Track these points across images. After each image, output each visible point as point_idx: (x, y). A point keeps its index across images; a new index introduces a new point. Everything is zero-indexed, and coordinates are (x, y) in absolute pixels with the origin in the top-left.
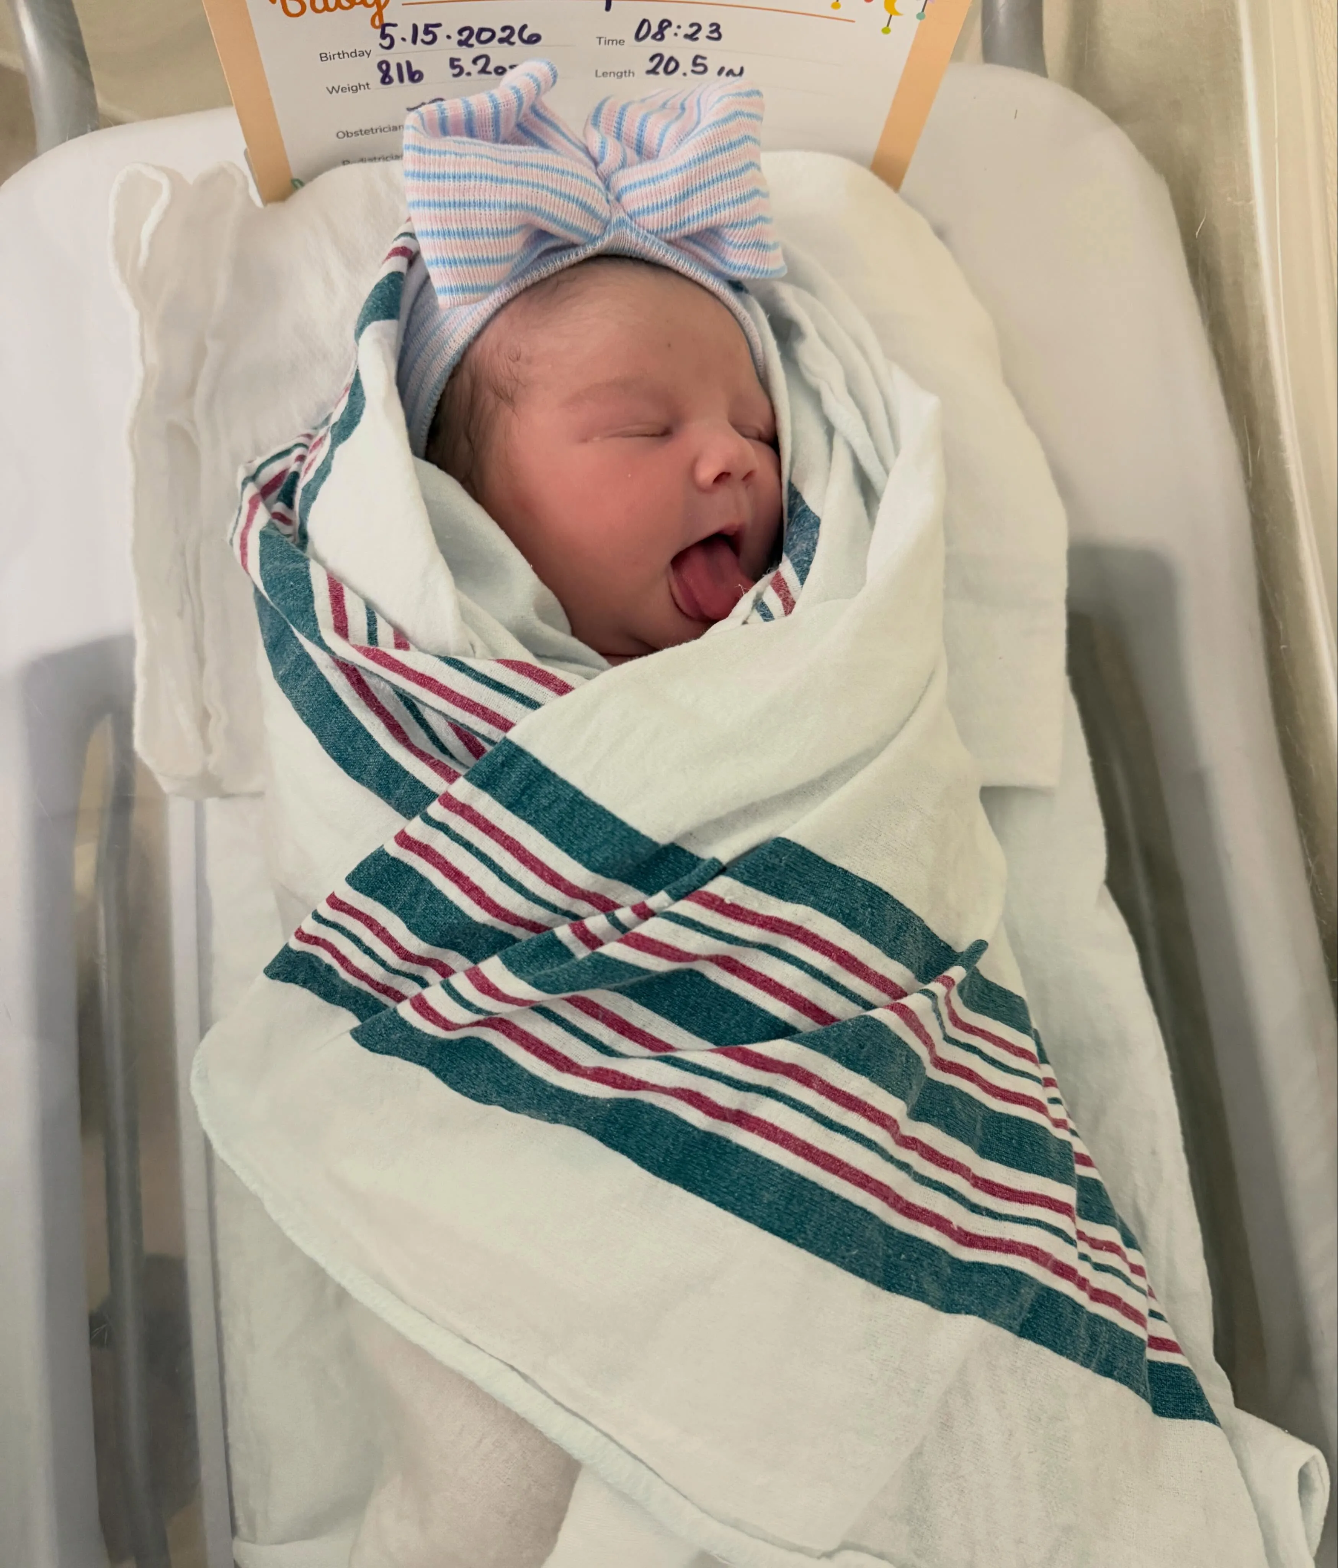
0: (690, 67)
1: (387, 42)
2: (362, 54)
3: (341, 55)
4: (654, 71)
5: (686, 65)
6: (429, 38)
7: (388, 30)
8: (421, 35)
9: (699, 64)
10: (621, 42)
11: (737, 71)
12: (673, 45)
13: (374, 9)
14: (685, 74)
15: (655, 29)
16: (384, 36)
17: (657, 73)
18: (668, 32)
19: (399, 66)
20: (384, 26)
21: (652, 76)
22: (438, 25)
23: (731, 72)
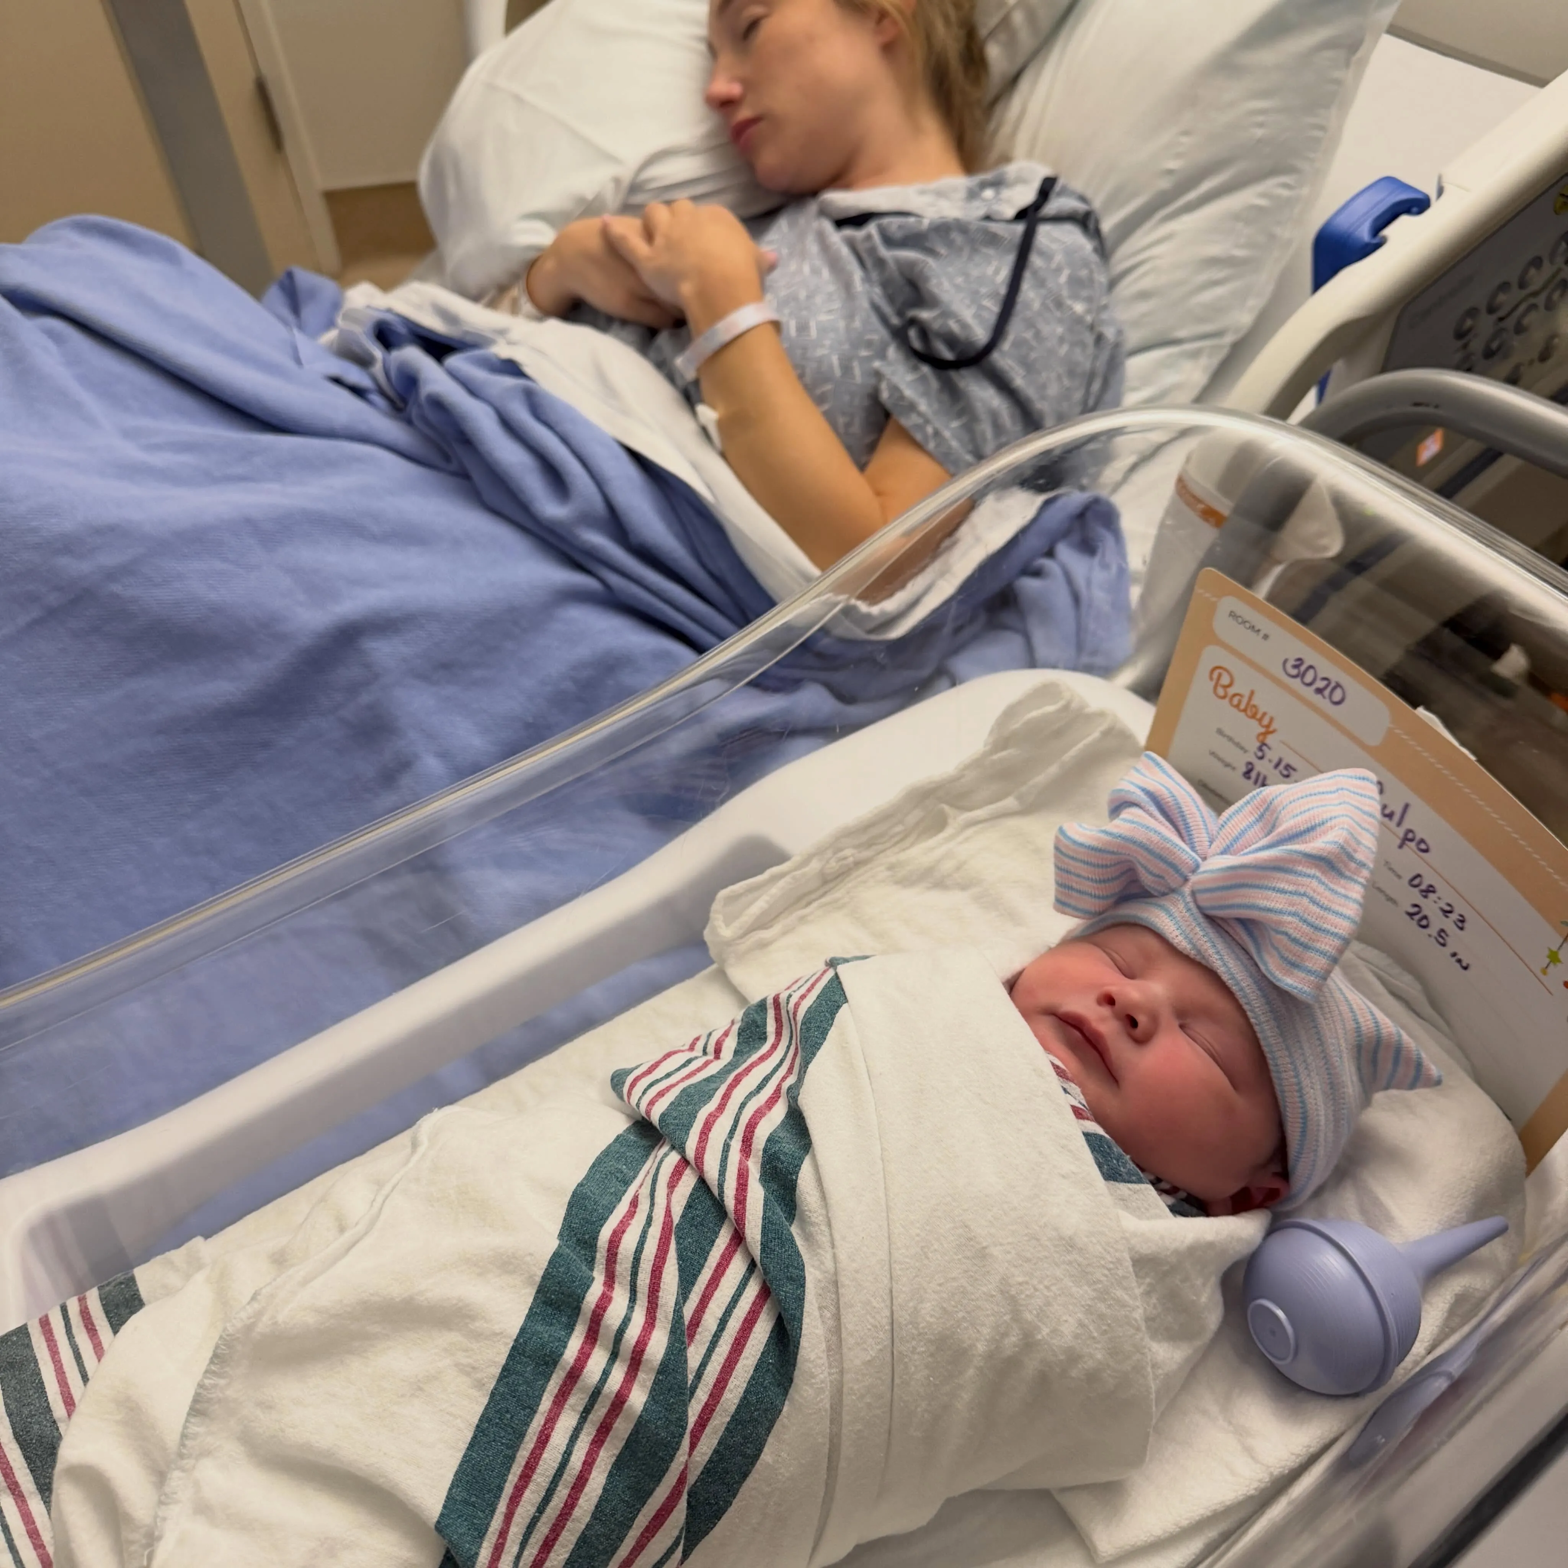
0: (1435, 934)
1: (1260, 754)
2: (1242, 748)
3: (1230, 739)
4: (1411, 915)
5: (1433, 930)
6: (1285, 773)
7: (1264, 748)
8: (1281, 767)
9: (1442, 936)
10: (1399, 877)
11: (1464, 964)
12: (1430, 907)
13: (1263, 730)
14: (1430, 936)
15: (1423, 887)
16: (1260, 749)
17: (1413, 919)
18: (1431, 895)
19: (1258, 775)
20: (1264, 744)
21: (1408, 917)
22: (1294, 770)
23: (1459, 961)
